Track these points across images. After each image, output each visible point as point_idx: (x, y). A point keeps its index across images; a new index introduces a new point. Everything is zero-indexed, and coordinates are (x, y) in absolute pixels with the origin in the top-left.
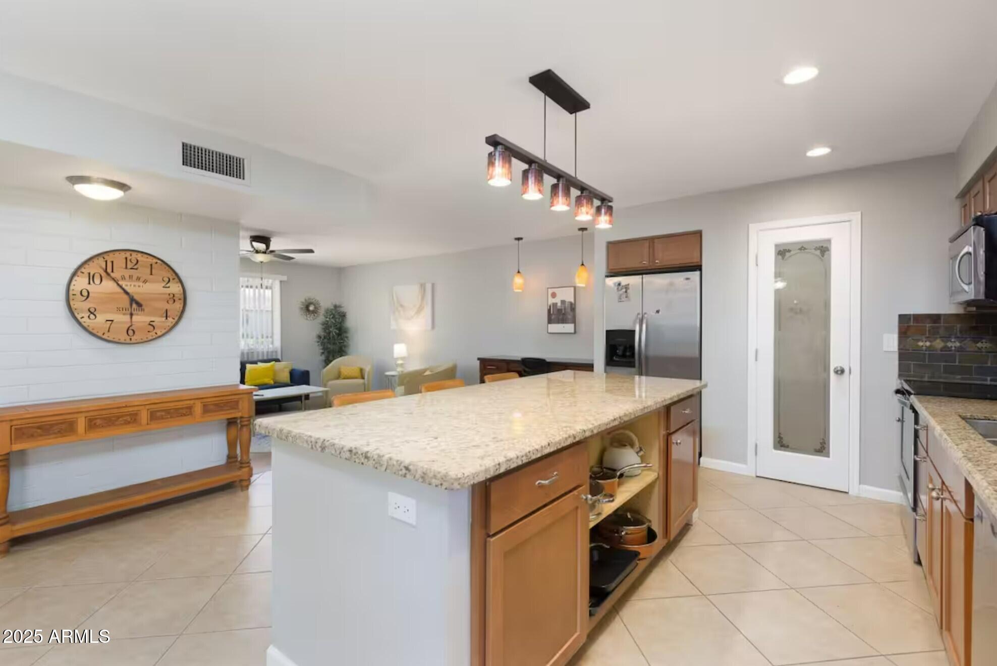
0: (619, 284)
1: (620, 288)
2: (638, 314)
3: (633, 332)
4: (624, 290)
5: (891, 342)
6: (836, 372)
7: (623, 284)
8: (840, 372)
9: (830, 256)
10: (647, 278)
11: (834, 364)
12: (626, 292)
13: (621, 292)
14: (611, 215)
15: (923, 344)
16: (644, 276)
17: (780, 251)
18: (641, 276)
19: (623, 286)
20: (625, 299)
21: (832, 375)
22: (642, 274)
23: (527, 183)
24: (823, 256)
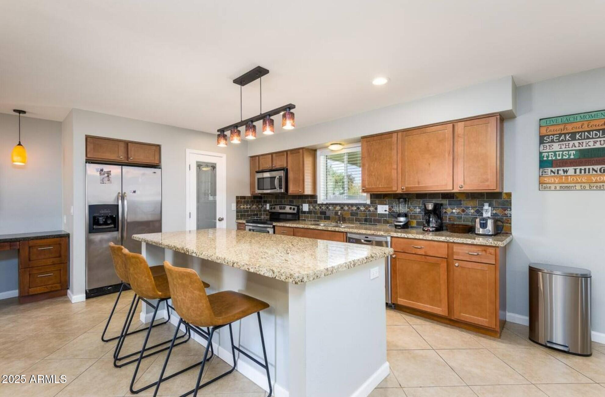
0: (102, 170)
1: (102, 173)
2: (119, 193)
3: (117, 206)
4: (106, 175)
5: (234, 206)
6: (219, 220)
7: (105, 170)
8: (221, 220)
9: (216, 170)
10: (125, 169)
11: (218, 217)
12: (108, 176)
13: (103, 176)
14: (226, 140)
15: (242, 207)
16: (123, 167)
17: (198, 165)
18: (121, 167)
19: (105, 172)
20: (108, 182)
21: (217, 221)
22: (122, 165)
23: (266, 123)
24: (214, 170)
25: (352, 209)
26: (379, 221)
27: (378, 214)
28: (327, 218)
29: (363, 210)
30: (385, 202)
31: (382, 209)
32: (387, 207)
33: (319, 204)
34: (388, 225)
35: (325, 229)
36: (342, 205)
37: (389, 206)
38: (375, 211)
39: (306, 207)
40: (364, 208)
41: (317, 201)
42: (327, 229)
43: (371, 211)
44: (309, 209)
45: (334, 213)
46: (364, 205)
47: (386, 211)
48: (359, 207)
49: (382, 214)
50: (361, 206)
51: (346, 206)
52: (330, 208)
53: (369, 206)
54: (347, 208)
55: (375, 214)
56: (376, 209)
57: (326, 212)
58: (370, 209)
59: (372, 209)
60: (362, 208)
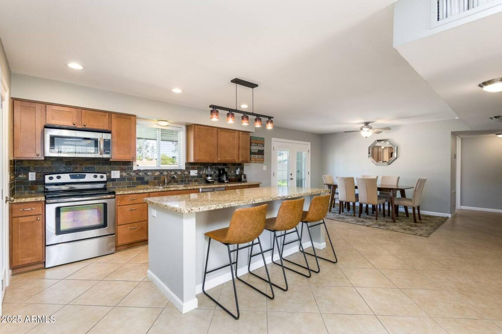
25: (171, 174)
26: (191, 181)
27: (191, 176)
28: (147, 183)
29: (179, 174)
30: (195, 168)
31: (194, 173)
32: (196, 171)
33: (135, 171)
34: (197, 183)
35: (185, 189)
36: (161, 171)
37: (198, 171)
38: (188, 174)
39: (116, 174)
40: (181, 173)
41: (132, 168)
42: (187, 189)
43: (186, 174)
44: (121, 176)
45: (153, 178)
46: (181, 170)
47: (196, 174)
48: (177, 172)
49: (193, 176)
50: (178, 171)
51: (165, 172)
52: (149, 173)
53: (184, 171)
54: (166, 173)
55: (188, 176)
56: (189, 173)
57: (144, 178)
58: (185, 173)
59: (186, 173)
60: (179, 173)
